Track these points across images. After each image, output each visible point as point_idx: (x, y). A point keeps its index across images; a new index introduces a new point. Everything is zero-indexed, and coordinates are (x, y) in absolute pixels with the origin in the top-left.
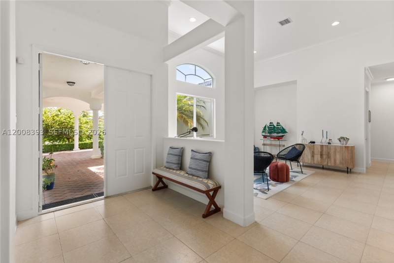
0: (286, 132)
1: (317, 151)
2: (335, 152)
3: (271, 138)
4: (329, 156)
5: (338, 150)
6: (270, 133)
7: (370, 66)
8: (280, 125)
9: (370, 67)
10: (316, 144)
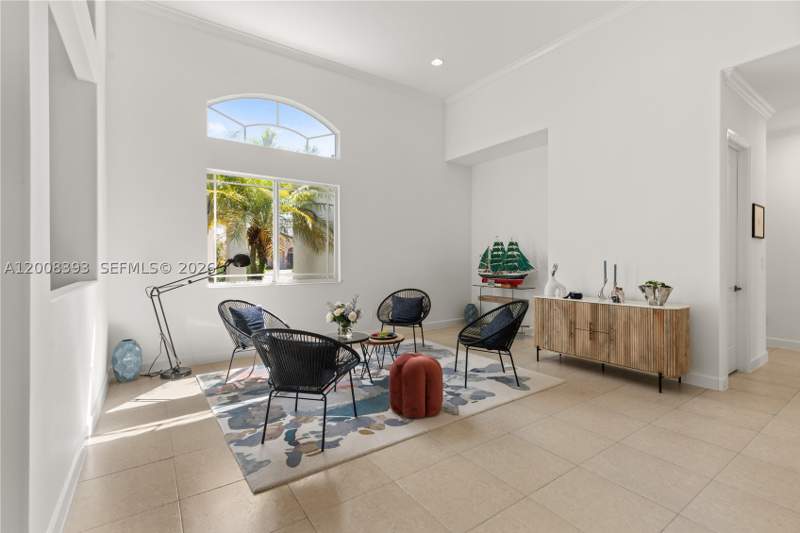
0: (529, 267)
1: (583, 318)
2: (627, 325)
3: (497, 282)
4: (611, 339)
5: (636, 318)
6: (494, 269)
7: (738, 62)
8: (518, 250)
9: (736, 69)
10: (584, 300)
